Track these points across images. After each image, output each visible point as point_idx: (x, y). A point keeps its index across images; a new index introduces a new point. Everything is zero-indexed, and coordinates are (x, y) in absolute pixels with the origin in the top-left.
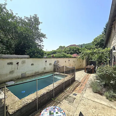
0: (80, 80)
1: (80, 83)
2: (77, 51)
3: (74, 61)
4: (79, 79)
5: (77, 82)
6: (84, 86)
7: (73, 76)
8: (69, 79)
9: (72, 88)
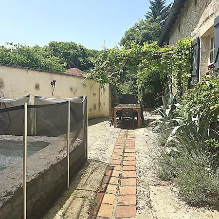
0: (107, 153)
1: (111, 168)
2: (81, 60)
3: (71, 89)
4: (102, 151)
5: (96, 165)
6: (133, 182)
7: (79, 141)
8: (61, 156)
9: (77, 204)
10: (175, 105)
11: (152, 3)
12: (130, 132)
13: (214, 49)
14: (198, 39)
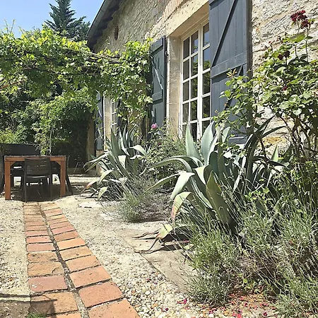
10: (134, 147)
11: (54, 8)
12: (46, 205)
13: (191, 56)
14: (164, 40)
